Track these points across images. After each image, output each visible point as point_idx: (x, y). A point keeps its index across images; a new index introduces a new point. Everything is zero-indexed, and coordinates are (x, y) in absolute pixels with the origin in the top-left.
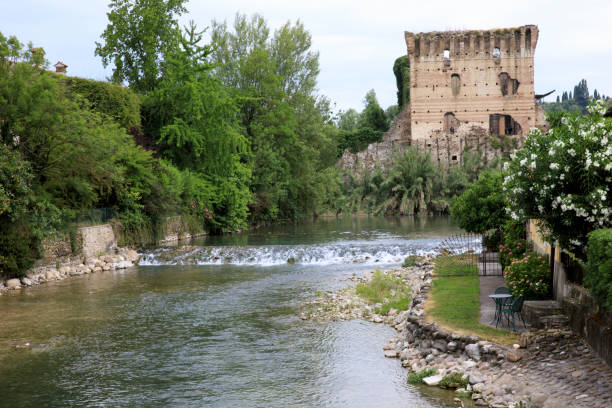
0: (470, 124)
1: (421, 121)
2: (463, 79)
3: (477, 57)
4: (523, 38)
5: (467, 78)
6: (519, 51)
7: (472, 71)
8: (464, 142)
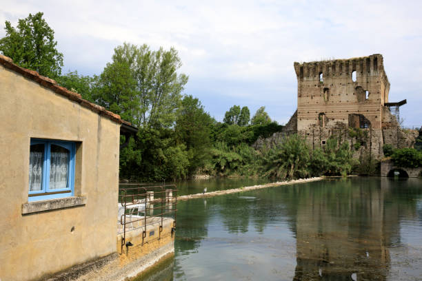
0: (336, 120)
1: (303, 118)
2: (331, 91)
3: (341, 77)
4: (372, 64)
5: (334, 91)
6: (369, 72)
7: (337, 86)
8: (331, 133)
